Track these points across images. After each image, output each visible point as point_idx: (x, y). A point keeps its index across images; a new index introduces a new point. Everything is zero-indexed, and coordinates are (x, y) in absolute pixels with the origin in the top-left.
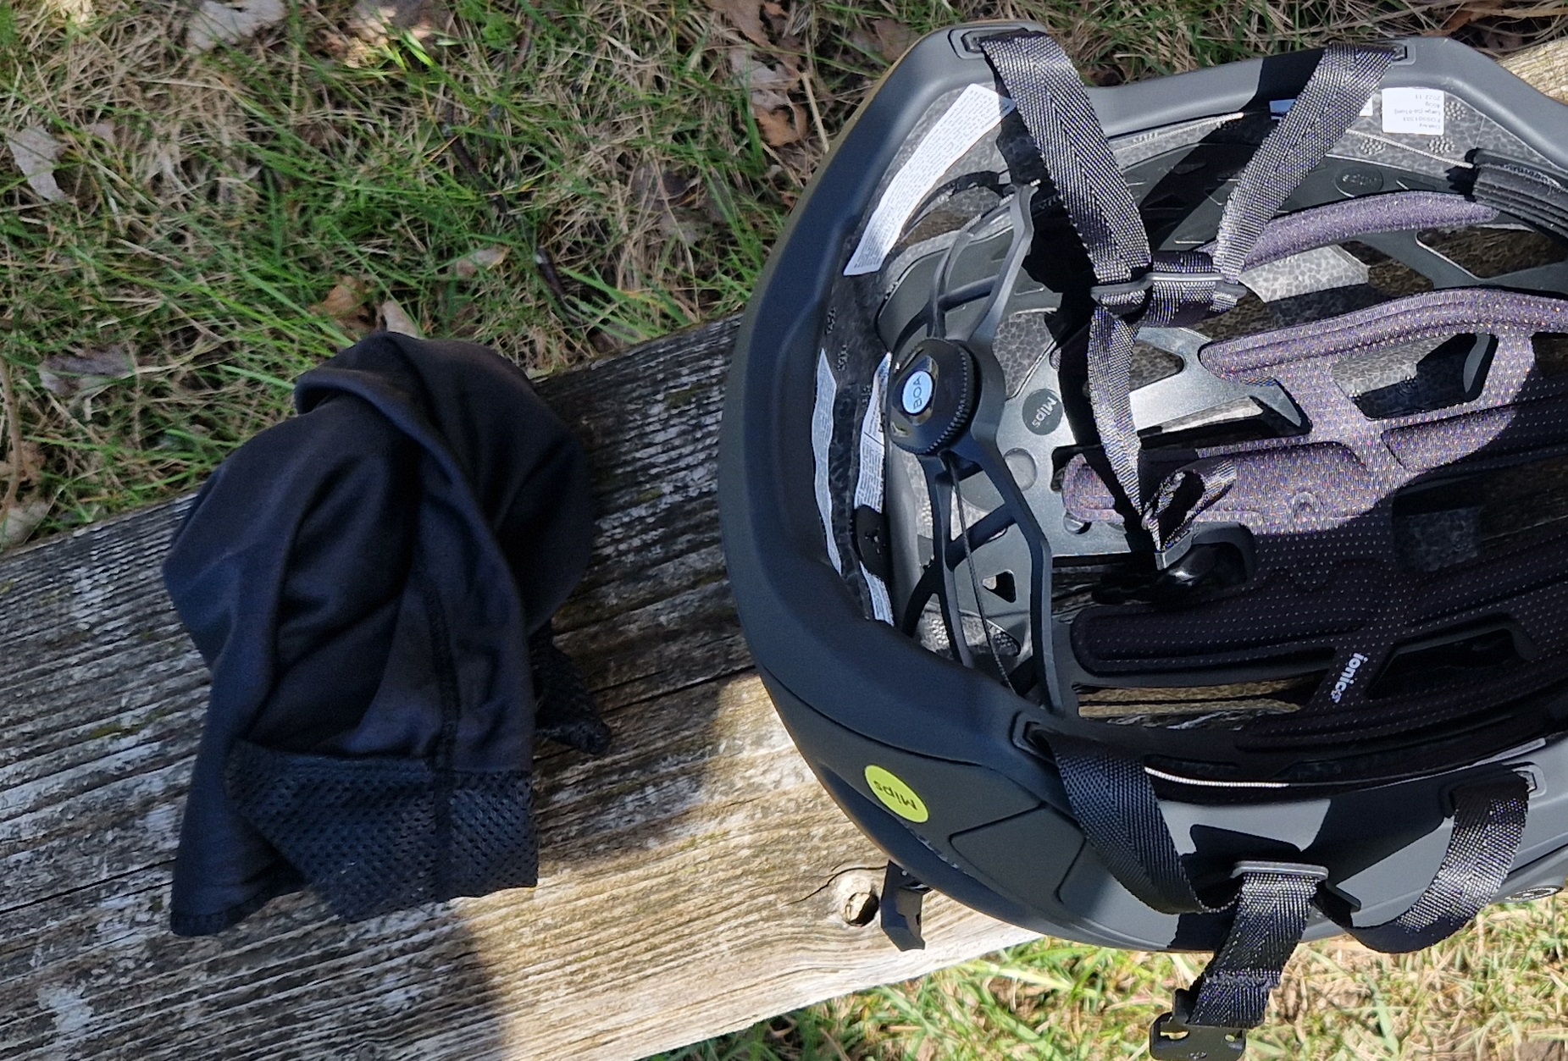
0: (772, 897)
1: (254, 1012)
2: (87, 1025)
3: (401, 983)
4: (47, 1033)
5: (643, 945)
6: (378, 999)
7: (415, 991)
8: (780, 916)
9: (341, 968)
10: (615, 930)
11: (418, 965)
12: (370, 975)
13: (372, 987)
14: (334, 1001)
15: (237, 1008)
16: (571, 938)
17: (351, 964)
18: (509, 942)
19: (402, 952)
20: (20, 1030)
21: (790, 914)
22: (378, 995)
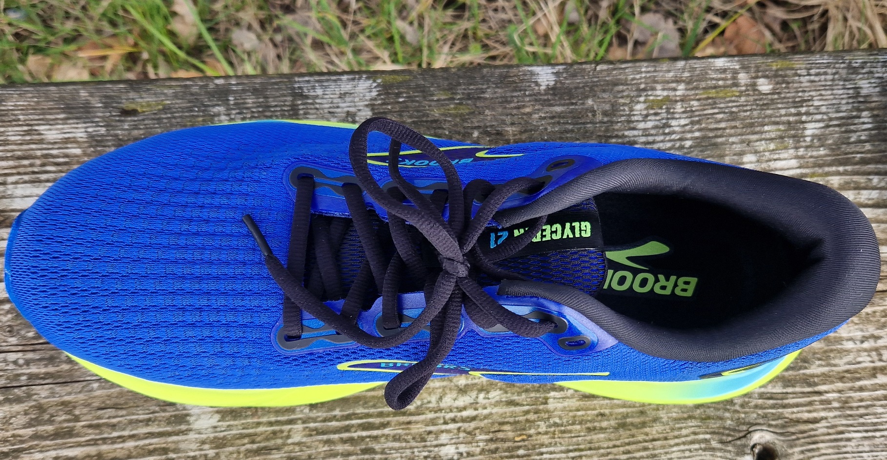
0: (708, 436)
1: (343, 441)
2: (215, 427)
3: (453, 441)
4: (183, 427)
5: (621, 449)
6: (436, 449)
7: (463, 449)
8: (713, 449)
9: (409, 423)
10: (602, 436)
11: (465, 431)
12: (430, 433)
13: (431, 440)
14: (404, 444)
15: (332, 436)
16: (573, 435)
17: (416, 422)
18: (530, 429)
19: (454, 420)
20: (160, 421)
21: (720, 450)
22: (436, 446)
